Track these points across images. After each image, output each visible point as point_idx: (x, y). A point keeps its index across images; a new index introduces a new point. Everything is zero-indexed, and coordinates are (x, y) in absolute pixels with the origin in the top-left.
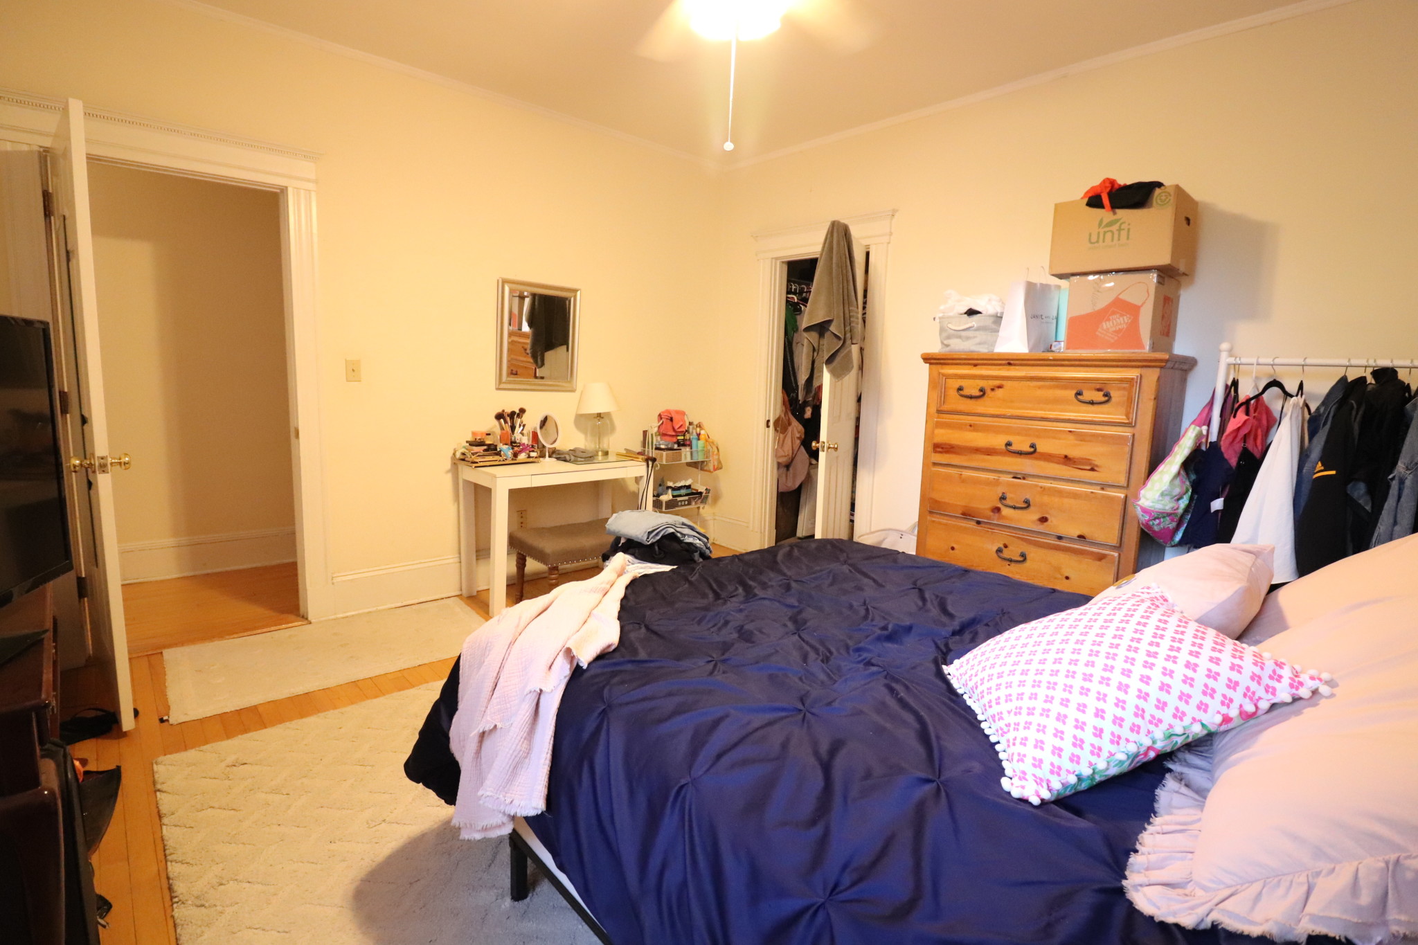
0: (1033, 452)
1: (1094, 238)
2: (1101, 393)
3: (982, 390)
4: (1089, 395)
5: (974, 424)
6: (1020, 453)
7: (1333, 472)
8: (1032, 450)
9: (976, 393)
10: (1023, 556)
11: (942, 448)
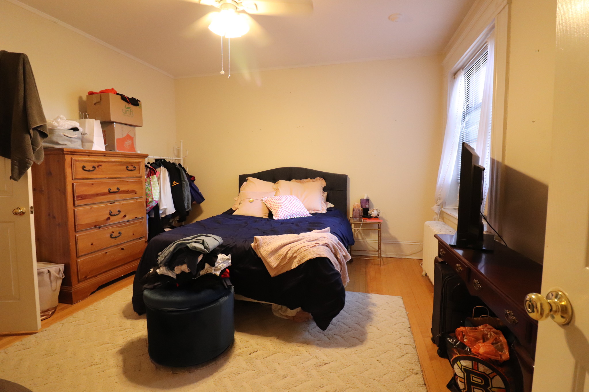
0: (118, 192)
1: (124, 112)
2: (133, 167)
3: (94, 167)
4: (130, 168)
5: (94, 183)
6: (114, 193)
7: (178, 183)
8: (117, 190)
9: (91, 168)
10: (120, 233)
11: (81, 197)
